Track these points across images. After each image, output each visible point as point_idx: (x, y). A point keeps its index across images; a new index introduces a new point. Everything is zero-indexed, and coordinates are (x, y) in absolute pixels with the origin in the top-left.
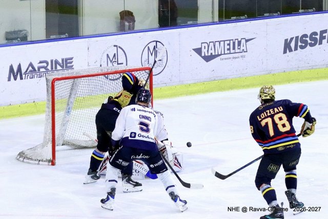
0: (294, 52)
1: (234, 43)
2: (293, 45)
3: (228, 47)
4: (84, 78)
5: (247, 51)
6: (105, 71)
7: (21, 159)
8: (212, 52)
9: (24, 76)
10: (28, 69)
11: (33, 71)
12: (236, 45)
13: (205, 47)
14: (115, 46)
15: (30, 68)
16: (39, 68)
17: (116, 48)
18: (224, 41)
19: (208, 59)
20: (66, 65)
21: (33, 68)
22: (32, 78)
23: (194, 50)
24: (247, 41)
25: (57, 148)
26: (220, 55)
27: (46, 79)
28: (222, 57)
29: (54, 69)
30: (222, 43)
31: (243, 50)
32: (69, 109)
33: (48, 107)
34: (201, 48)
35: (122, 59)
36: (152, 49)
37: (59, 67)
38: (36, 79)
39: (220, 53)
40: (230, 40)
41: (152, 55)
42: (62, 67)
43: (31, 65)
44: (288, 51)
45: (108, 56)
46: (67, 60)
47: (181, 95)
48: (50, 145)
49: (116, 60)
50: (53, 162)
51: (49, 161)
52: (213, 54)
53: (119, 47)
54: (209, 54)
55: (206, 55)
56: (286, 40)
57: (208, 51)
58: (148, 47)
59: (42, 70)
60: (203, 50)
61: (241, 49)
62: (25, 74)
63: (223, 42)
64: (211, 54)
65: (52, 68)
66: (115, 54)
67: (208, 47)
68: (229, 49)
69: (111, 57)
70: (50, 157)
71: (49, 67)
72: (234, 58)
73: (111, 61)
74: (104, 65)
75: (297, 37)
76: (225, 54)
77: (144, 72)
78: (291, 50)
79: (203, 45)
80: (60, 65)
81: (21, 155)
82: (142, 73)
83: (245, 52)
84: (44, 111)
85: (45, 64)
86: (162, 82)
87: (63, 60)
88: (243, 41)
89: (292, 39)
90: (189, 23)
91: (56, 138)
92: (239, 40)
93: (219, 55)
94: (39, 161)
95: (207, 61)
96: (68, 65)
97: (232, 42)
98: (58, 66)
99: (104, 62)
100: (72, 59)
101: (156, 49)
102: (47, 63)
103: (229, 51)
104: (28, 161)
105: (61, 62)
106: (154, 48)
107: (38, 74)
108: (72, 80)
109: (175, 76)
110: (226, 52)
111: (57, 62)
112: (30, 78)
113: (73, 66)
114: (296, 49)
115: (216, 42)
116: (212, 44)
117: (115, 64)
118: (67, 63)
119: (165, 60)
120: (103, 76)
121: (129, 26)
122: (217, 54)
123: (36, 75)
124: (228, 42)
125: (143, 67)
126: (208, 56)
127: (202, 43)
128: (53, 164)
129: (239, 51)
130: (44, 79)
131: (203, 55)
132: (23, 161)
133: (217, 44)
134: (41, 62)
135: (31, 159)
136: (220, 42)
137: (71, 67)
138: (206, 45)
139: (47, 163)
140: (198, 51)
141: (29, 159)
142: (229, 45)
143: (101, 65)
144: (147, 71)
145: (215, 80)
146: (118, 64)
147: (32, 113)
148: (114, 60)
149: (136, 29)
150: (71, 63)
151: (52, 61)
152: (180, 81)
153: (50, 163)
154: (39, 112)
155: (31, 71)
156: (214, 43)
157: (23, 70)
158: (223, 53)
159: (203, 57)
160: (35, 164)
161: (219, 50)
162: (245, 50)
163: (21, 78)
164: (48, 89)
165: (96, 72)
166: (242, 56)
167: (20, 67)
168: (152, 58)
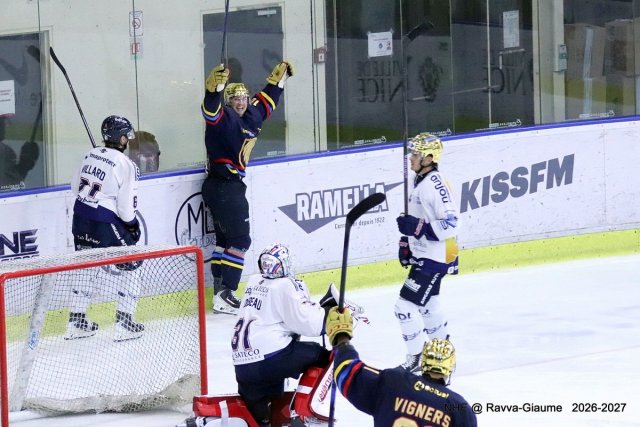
0: (481, 209)
1: (362, 194)
2: (478, 194)
3: (350, 201)
4: (64, 272)
5: (387, 210)
8: (317, 211)
13: (303, 202)
18: (342, 190)
19: (310, 226)
20: (23, 246)
24: (388, 188)
26: (336, 217)
28: (338, 221)
30: (338, 194)
31: (381, 206)
32: (34, 336)
34: (295, 206)
36: (196, 210)
37: (8, 251)
39: (333, 215)
40: (353, 188)
41: (196, 220)
42: (15, 249)
44: (469, 207)
46: (24, 234)
52: (321, 216)
54: (313, 217)
55: (307, 218)
56: (465, 185)
57: (310, 211)
58: (189, 205)
60: (300, 209)
63: (340, 192)
64: (317, 215)
67: (310, 201)
68: (351, 206)
72: (362, 223)
75: (487, 179)
76: (343, 216)
78: (475, 206)
79: (300, 198)
80: (9, 245)
82: (181, 259)
83: (383, 210)
87: (16, 236)
88: (380, 189)
89: (476, 182)
90: (271, 154)
91: (9, 395)
92: (372, 186)
93: (331, 219)
95: (309, 231)
96: (27, 245)
97: (357, 191)
98: (5, 247)
100: (34, 232)
101: (205, 210)
105: (11, 239)
106: (201, 207)
108: (39, 277)
110: (346, 211)
111: (3, 241)
113: (36, 247)
114: (485, 202)
115: (324, 191)
116: (317, 197)
118: (24, 241)
121: (148, 163)
124: (350, 192)
125: (180, 246)
126: (310, 221)
127: (297, 195)
131: (300, 218)
133: (328, 196)
136: (333, 192)
137: (33, 250)
138: (305, 198)
140: (290, 211)
142: (352, 196)
144: (189, 255)
145: (325, 269)
149: (161, 168)
150: (33, 241)
156: (322, 194)
158: (340, 213)
159: (299, 223)
161: (332, 208)
162: (384, 207)
166: (378, 220)
168: (197, 227)
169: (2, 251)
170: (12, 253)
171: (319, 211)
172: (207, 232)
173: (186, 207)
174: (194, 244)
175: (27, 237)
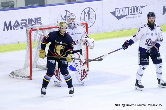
1: (134, 9)
3: (131, 11)
5: (141, 14)
7: (12, 76)
10: (15, 24)
11: (18, 25)
13: (117, 11)
14: (65, 10)
15: (16, 24)
16: (21, 23)
17: (66, 11)
19: (119, 18)
20: (37, 22)
21: (18, 23)
22: (18, 29)
23: (111, 13)
24: (142, 7)
25: (33, 70)
26: (127, 15)
27: (27, 30)
28: (127, 16)
29: (30, 24)
31: (139, 12)
33: (28, 46)
34: (115, 12)
36: (86, 12)
37: (33, 23)
38: (20, 30)
39: (126, 15)
40: (132, 7)
41: (87, 15)
42: (35, 23)
43: (17, 21)
44: (165, 13)
45: (61, 16)
46: (37, 18)
47: (103, 39)
48: (29, 68)
49: (66, 19)
50: (30, 78)
51: (28, 77)
52: (122, 15)
53: (68, 11)
54: (120, 15)
55: (118, 15)
56: (164, 7)
57: (119, 13)
58: (85, 11)
59: (23, 24)
61: (138, 12)
62: (14, 27)
63: (128, 8)
64: (121, 15)
67: (119, 11)
68: (131, 12)
69: (63, 17)
70: (29, 74)
71: (27, 23)
73: (63, 19)
76: (129, 15)
80: (33, 22)
81: (12, 73)
83: (140, 14)
84: (25, 48)
85: (25, 21)
86: (93, 32)
87: (35, 19)
88: (140, 8)
92: (137, 7)
93: (125, 16)
94: (23, 77)
95: (119, 19)
96: (38, 22)
99: (59, 20)
100: (40, 18)
101: (89, 12)
102: (26, 21)
103: (131, 13)
104: (16, 77)
105: (34, 20)
106: (88, 12)
107: (21, 27)
109: (100, 28)
111: (32, 20)
112: (16, 29)
116: (121, 9)
117: (66, 21)
118: (38, 21)
119: (94, 19)
122: (124, 15)
123: (20, 28)
125: (82, 23)
126: (119, 16)
127: (116, 9)
128: (31, 79)
129: (137, 13)
130: (24, 30)
131: (116, 15)
132: (13, 77)
133: (124, 9)
134: (22, 20)
135: (18, 76)
136: (126, 8)
137: (40, 23)
139: (27, 78)
140: (113, 13)
141: (16, 76)
142: (131, 9)
143: (57, 22)
144: (85, 25)
145: (123, 30)
147: (18, 50)
148: (65, 19)
150: (40, 20)
151: (29, 20)
152: (103, 31)
153: (29, 79)
154: (21, 49)
155: (17, 25)
157: (12, 25)
158: (128, 14)
159: (116, 17)
160: (20, 79)
162: (141, 13)
163: (11, 29)
164: (27, 35)
165: (54, 26)
166: (139, 16)
167: (10, 23)
168: (87, 18)
169: (31, 23)
170: (34, 24)
171: (122, 14)
173: (84, 11)
174: (86, 22)
175: (38, 19)
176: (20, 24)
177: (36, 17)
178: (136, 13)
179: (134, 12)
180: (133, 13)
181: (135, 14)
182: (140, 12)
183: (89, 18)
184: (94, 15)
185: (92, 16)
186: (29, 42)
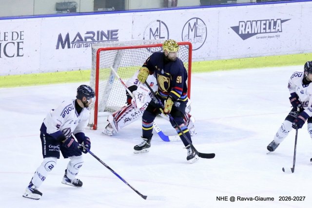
1: (270, 23)
3: (264, 26)
4: (129, 50)
5: (281, 32)
6: (148, 44)
8: (249, 30)
9: (71, 45)
10: (75, 39)
11: (80, 40)
12: (272, 25)
13: (242, 25)
14: (158, 21)
15: (78, 38)
16: (86, 38)
18: (261, 21)
19: (245, 37)
20: (111, 37)
21: (80, 37)
22: (79, 47)
24: (282, 21)
25: (99, 114)
27: (92, 49)
28: (258, 35)
29: (100, 40)
30: (259, 23)
31: (278, 30)
32: (112, 78)
33: (93, 75)
34: (238, 27)
35: (164, 33)
36: (192, 26)
37: (104, 39)
38: (83, 49)
39: (256, 32)
40: (266, 20)
41: (192, 30)
42: (108, 38)
43: (78, 35)
45: (151, 30)
46: (112, 31)
47: (218, 69)
48: (93, 111)
49: (159, 34)
51: (91, 126)
53: (162, 22)
54: (246, 33)
55: (244, 33)
57: (245, 29)
59: (89, 40)
60: (241, 28)
61: (277, 29)
62: (73, 43)
63: (260, 22)
64: (248, 32)
65: (98, 39)
66: (157, 28)
67: (246, 25)
68: (265, 29)
69: (154, 31)
70: (92, 122)
71: (95, 38)
72: (269, 37)
73: (154, 35)
74: (147, 38)
76: (261, 33)
77: (184, 46)
79: (241, 23)
80: (105, 36)
82: (182, 47)
83: (279, 32)
84: (89, 79)
85: (91, 35)
86: (201, 57)
87: (108, 32)
88: (279, 22)
90: (229, 2)
91: (98, 104)
92: (275, 20)
93: (255, 34)
95: (244, 39)
96: (113, 36)
97: (268, 22)
98: (103, 37)
99: (147, 35)
100: (117, 31)
101: (197, 26)
102: (94, 34)
103: (265, 31)
106: (195, 25)
107: (85, 43)
108: (116, 51)
109: (213, 52)
110: (262, 31)
111: (103, 33)
112: (77, 47)
113: (117, 38)
115: (253, 21)
116: (249, 23)
117: (158, 38)
118: (112, 35)
119: (204, 36)
120: (145, 49)
122: (253, 32)
123: (83, 45)
124: (265, 22)
125: (184, 42)
127: (240, 22)
128: (95, 128)
129: (274, 30)
130: (90, 49)
131: (240, 33)
133: (254, 23)
134: (88, 33)
136: (256, 22)
137: (116, 39)
138: (244, 24)
139: (89, 127)
140: (236, 29)
142: (265, 24)
143: (144, 38)
144: (187, 46)
145: (250, 57)
146: (160, 38)
147: (78, 80)
148: (156, 34)
150: (116, 35)
151: (98, 32)
152: (217, 57)
153: (92, 128)
154: (83, 79)
155: (78, 41)
156: (251, 22)
157: (71, 40)
158: (259, 32)
159: (240, 35)
161: (256, 29)
162: (280, 30)
163: (69, 47)
164: (93, 58)
165: (139, 45)
166: (277, 36)
167: (68, 36)
168: (192, 34)
169: (102, 38)
170: (106, 39)
172: (197, 36)
173: (188, 24)
174: (190, 41)
175: (114, 33)
176: (84, 39)
177: (110, 29)
178: (272, 30)
179: (270, 28)
180: (268, 30)
181: (271, 32)
182: (280, 28)
183: (196, 36)
184: (205, 31)
185: (201, 31)
186: (95, 68)
